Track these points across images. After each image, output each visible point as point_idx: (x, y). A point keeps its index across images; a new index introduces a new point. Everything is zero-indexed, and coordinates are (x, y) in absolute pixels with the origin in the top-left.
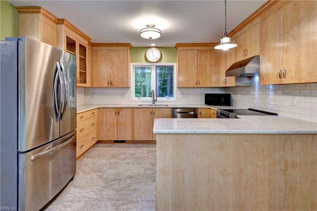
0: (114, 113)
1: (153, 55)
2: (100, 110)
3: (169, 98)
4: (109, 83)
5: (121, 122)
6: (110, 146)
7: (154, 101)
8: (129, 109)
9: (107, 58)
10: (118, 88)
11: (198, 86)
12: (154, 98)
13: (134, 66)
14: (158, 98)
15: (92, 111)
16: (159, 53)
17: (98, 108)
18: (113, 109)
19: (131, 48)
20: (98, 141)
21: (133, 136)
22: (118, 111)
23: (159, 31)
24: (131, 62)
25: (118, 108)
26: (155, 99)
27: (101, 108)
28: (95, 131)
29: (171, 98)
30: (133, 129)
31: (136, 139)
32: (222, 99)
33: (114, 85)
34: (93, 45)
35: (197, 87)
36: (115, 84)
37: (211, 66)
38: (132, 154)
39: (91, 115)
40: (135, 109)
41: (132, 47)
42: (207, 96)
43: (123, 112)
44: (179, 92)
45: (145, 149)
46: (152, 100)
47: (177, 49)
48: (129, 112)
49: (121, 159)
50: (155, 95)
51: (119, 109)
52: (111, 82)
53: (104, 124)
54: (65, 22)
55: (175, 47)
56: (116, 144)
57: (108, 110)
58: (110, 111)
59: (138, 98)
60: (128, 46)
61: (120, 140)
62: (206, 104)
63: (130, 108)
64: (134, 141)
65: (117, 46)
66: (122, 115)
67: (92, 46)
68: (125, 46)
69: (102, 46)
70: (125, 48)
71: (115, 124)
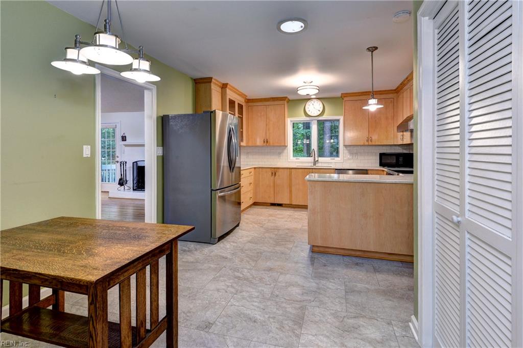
0: (270, 174)
1: (314, 108)
2: (257, 169)
3: (334, 159)
4: (264, 142)
5: (278, 184)
6: (267, 208)
7: (315, 162)
8: (285, 170)
9: (263, 114)
10: (274, 146)
11: (370, 143)
12: (315, 157)
13: (291, 121)
14: (320, 159)
15: (249, 170)
16: (321, 106)
17: (255, 168)
18: (269, 170)
19: (289, 101)
20: (255, 202)
21: (291, 198)
22: (275, 171)
23: (316, 87)
24: (289, 117)
25: (274, 168)
26: (317, 159)
27: (257, 168)
28: (252, 191)
29: (336, 159)
30: (291, 191)
31: (294, 203)
32: (401, 159)
33: (270, 144)
34: (249, 101)
35: (369, 145)
36: (271, 141)
37: (387, 118)
38: (290, 216)
39: (248, 175)
40: (293, 170)
42: (382, 155)
43: (279, 173)
44: (346, 152)
45: (303, 212)
46: (313, 161)
47: (343, 99)
48: (287, 172)
49: (279, 218)
50: (316, 155)
51: (275, 170)
52: (267, 140)
53: (260, 185)
54: (228, 86)
55: (341, 97)
56: (273, 207)
57: (264, 170)
58: (266, 172)
60: (284, 100)
61: (277, 203)
62: (380, 165)
63: (287, 168)
64: (291, 204)
65: (273, 101)
66: (279, 176)
67: (247, 102)
68: (282, 100)
69: (257, 102)
70: (282, 102)
71: (272, 184)
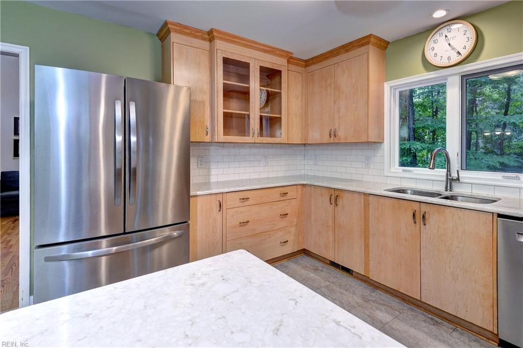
0: (328, 199)
2: (307, 188)
3: (516, 178)
4: (330, 135)
5: (342, 223)
7: (450, 181)
8: (358, 196)
9: (328, 81)
12: (448, 171)
13: (396, 88)
15: (281, 189)
18: (326, 191)
20: (304, 249)
22: (335, 196)
24: (386, 81)
25: (335, 189)
27: (308, 185)
30: (367, 247)
31: (373, 275)
33: (340, 137)
36: (343, 137)
39: (278, 198)
40: (371, 198)
41: (388, 43)
43: (344, 201)
46: (445, 179)
51: (336, 193)
52: (335, 131)
53: (312, 220)
54: (215, 34)
56: (333, 268)
57: (319, 190)
58: (321, 194)
59: (404, 171)
60: (368, 43)
61: (340, 263)
63: (359, 193)
64: (369, 278)
65: (347, 51)
66: (343, 207)
69: (321, 61)
70: (362, 50)
71: (330, 223)
